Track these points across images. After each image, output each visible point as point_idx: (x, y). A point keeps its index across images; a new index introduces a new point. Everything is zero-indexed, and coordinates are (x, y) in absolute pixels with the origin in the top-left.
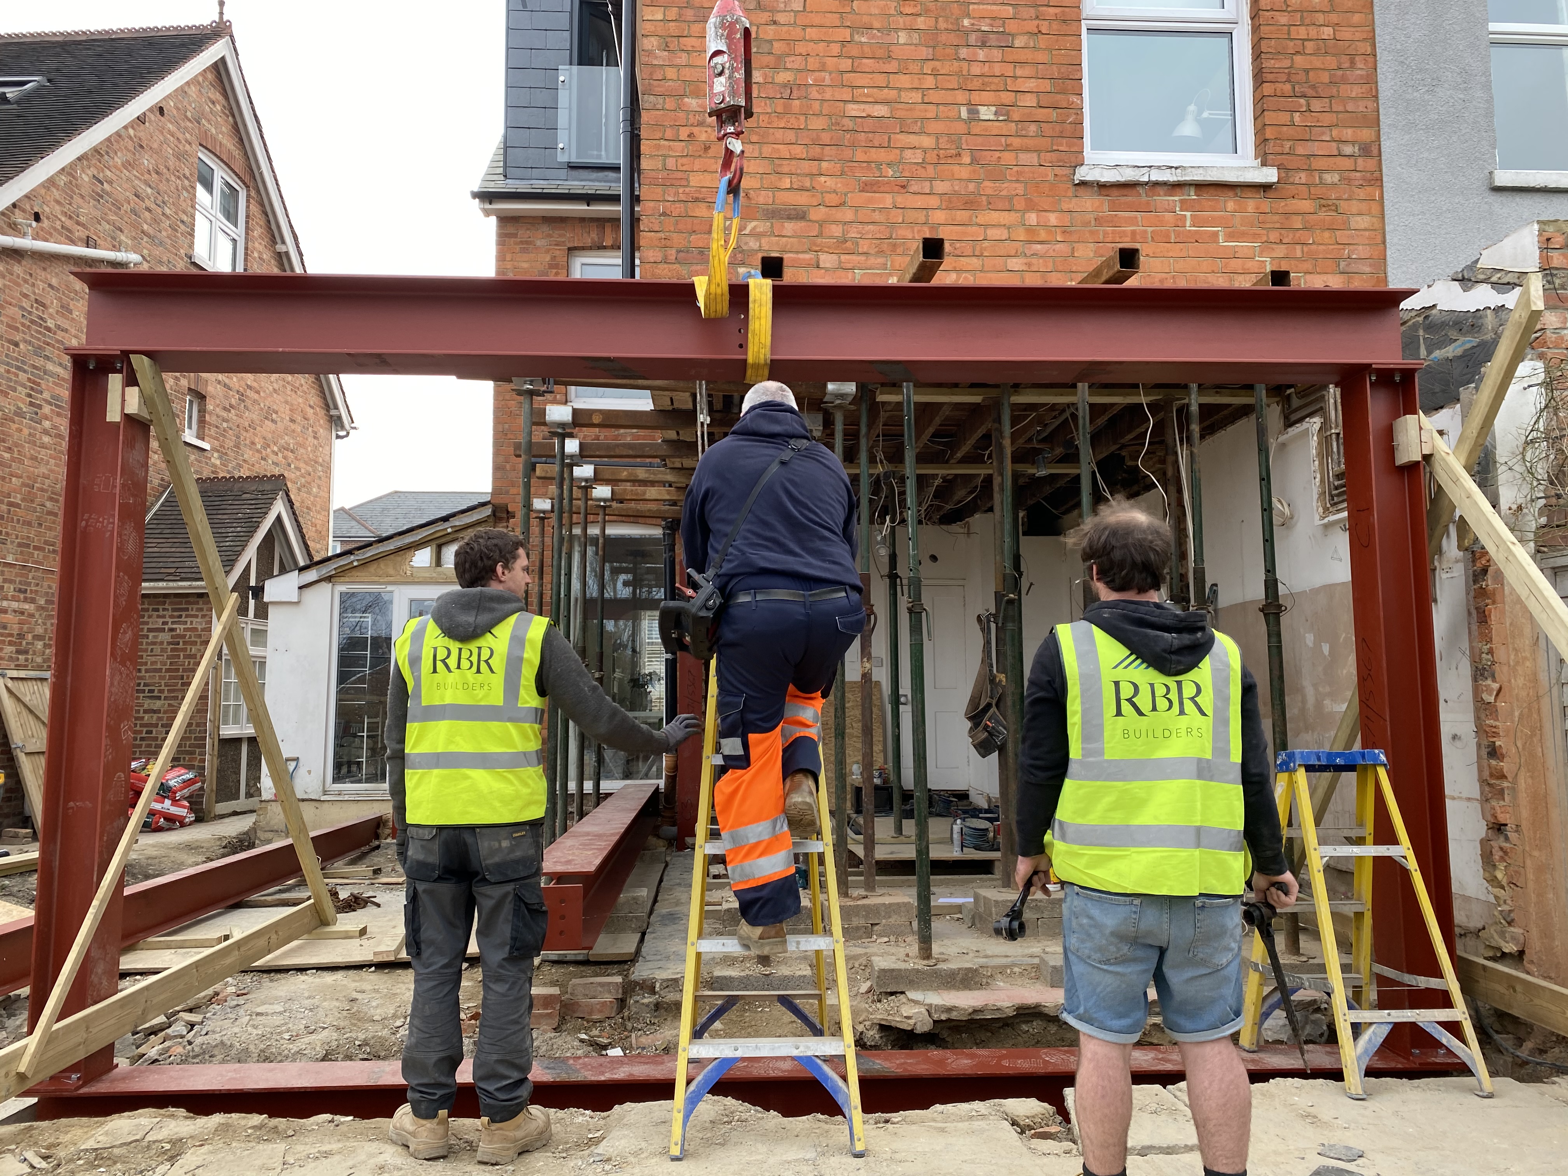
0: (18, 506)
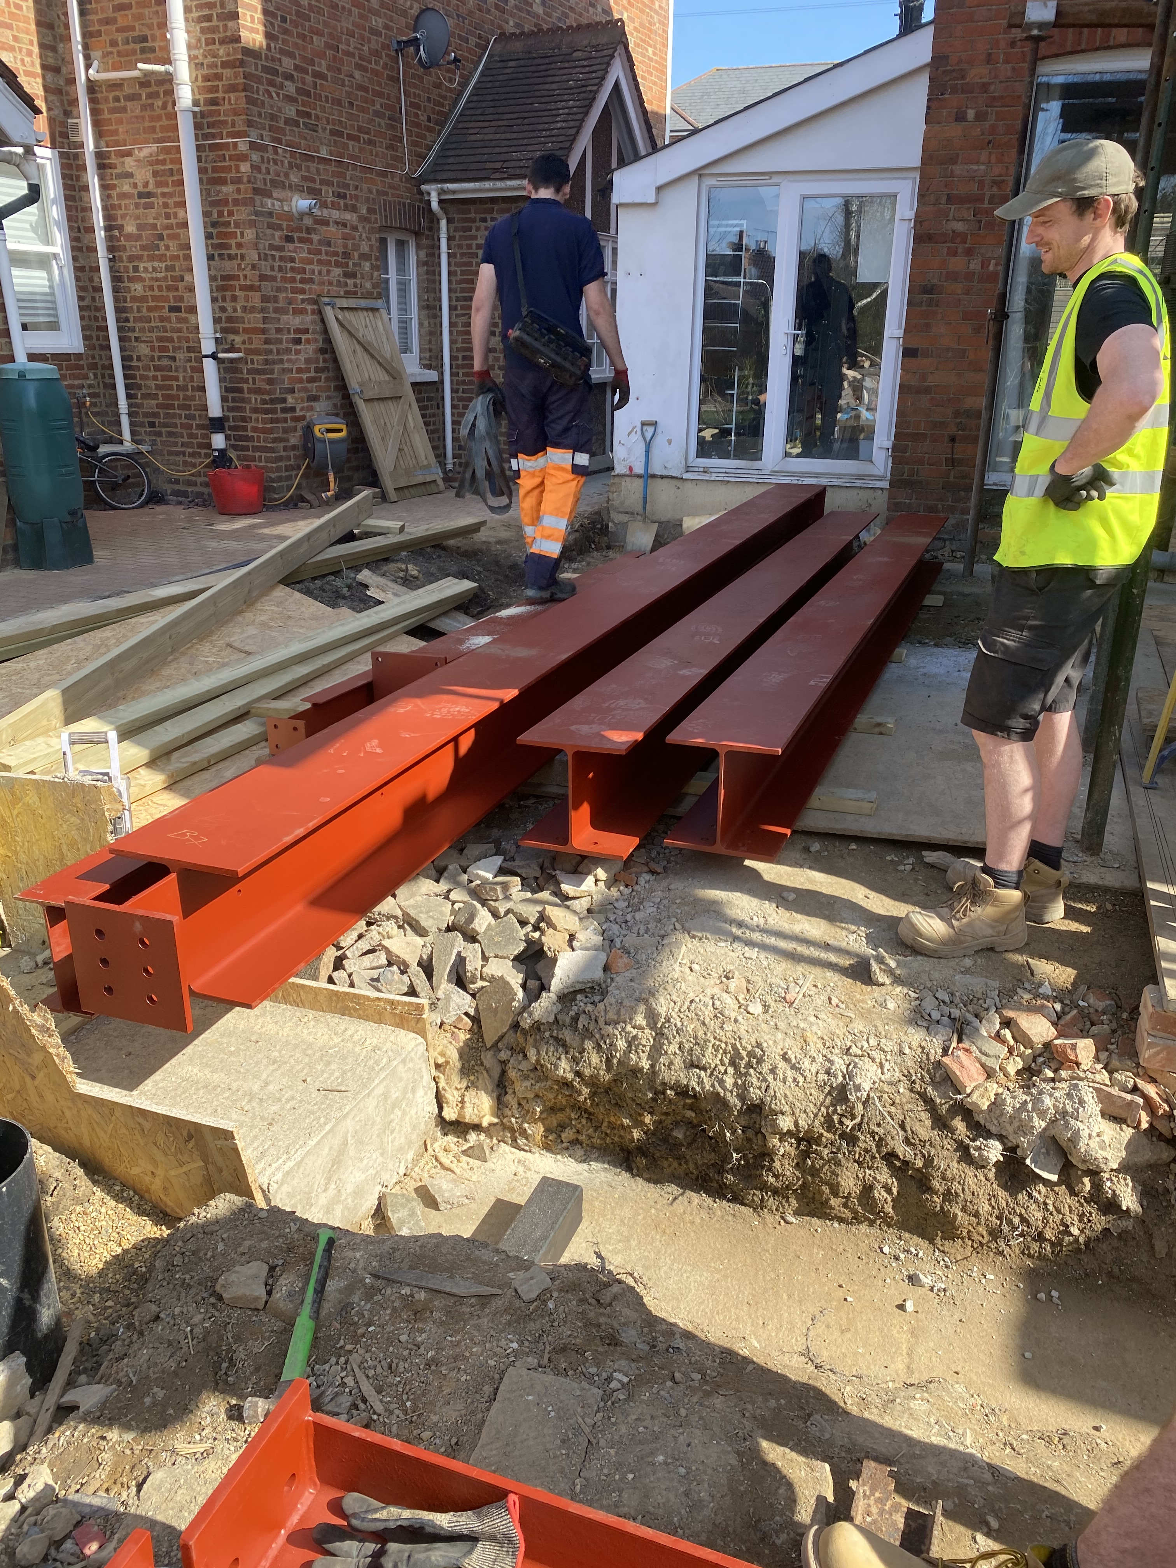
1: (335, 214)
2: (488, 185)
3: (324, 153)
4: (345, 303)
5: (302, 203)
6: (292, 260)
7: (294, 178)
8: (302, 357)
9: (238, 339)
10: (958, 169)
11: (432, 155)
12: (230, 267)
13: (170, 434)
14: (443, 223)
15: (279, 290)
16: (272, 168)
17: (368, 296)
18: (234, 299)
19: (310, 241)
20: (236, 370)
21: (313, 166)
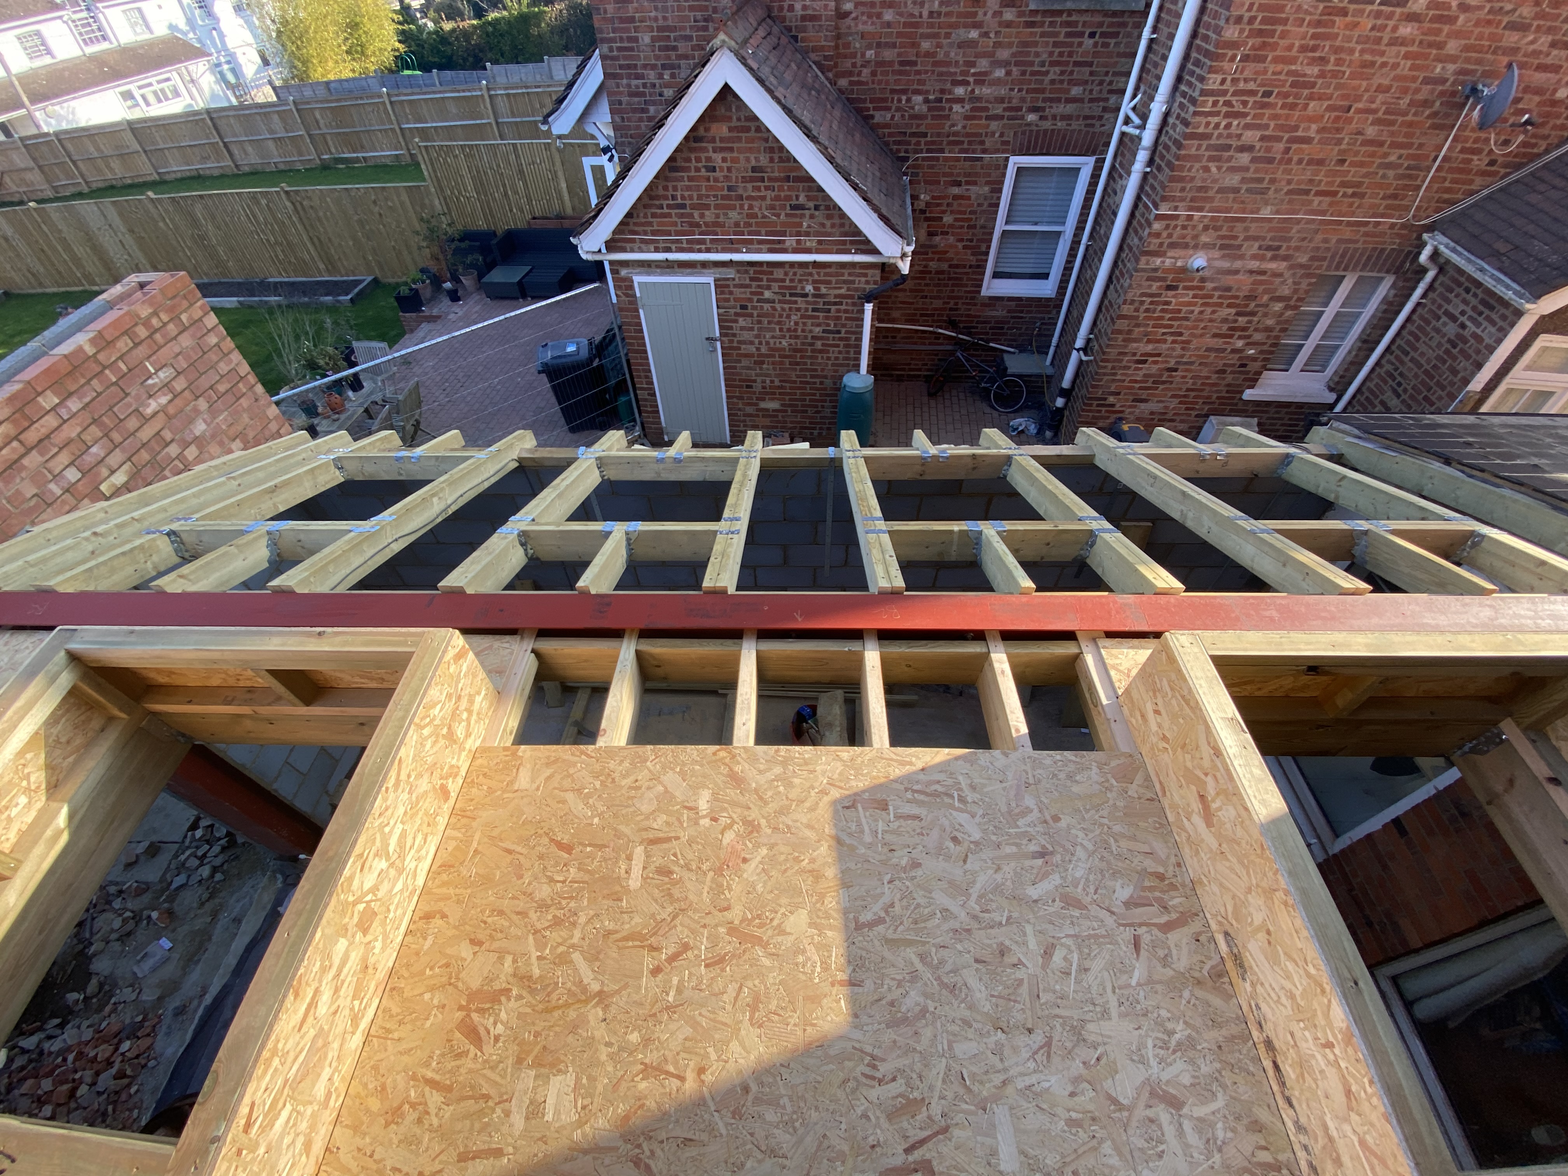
1: (1254, 264)
3: (1265, 214)
6: (1167, 303)
7: (1206, 239)
9: (1096, 347)
14: (1431, 274)
16: (1178, 232)
18: (1106, 320)
20: (1087, 366)
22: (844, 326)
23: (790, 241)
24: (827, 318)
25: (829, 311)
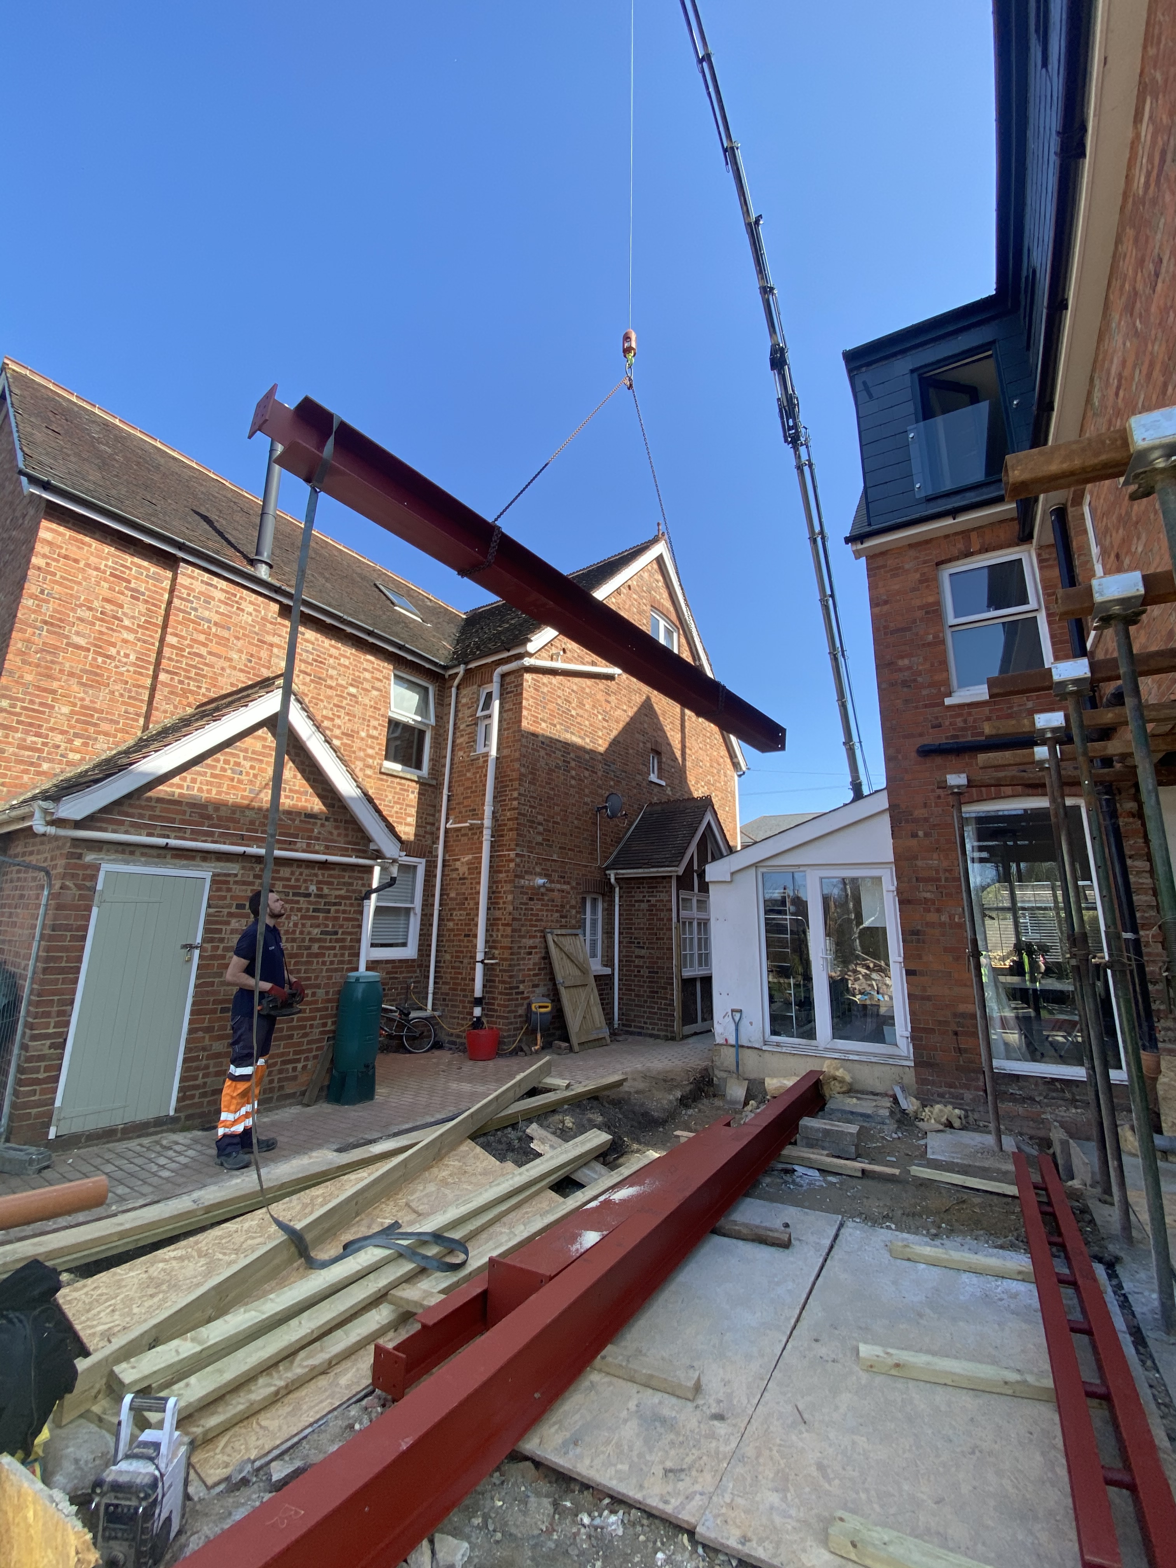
0: (558, 823)
1: (558, 886)
2: (640, 870)
3: (555, 857)
4: (559, 932)
5: (540, 881)
6: (532, 909)
7: (538, 870)
8: (531, 962)
9: (497, 952)
10: (919, 863)
11: (612, 857)
12: (498, 914)
13: (453, 1006)
14: (617, 889)
15: (522, 925)
16: (527, 865)
17: (573, 927)
18: (498, 930)
19: (543, 900)
20: (494, 970)
21: (548, 863)
22: (341, 926)
23: (301, 843)
24: (326, 918)
25: (329, 911)
